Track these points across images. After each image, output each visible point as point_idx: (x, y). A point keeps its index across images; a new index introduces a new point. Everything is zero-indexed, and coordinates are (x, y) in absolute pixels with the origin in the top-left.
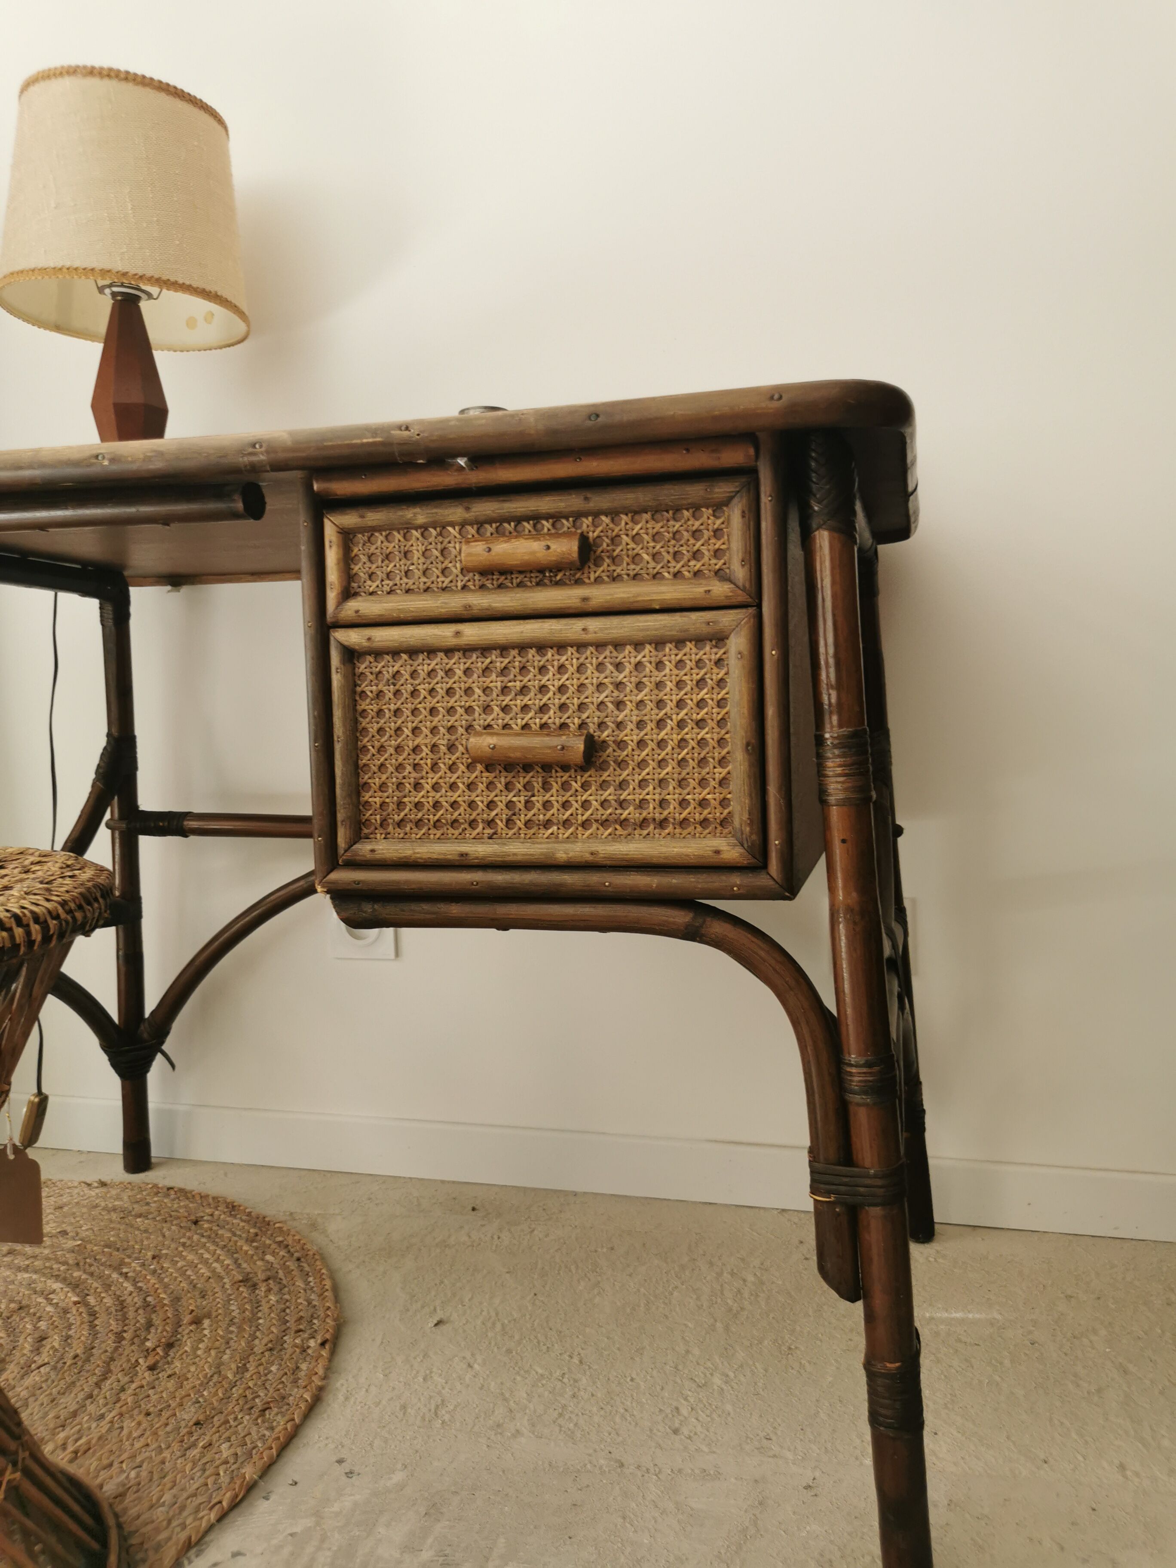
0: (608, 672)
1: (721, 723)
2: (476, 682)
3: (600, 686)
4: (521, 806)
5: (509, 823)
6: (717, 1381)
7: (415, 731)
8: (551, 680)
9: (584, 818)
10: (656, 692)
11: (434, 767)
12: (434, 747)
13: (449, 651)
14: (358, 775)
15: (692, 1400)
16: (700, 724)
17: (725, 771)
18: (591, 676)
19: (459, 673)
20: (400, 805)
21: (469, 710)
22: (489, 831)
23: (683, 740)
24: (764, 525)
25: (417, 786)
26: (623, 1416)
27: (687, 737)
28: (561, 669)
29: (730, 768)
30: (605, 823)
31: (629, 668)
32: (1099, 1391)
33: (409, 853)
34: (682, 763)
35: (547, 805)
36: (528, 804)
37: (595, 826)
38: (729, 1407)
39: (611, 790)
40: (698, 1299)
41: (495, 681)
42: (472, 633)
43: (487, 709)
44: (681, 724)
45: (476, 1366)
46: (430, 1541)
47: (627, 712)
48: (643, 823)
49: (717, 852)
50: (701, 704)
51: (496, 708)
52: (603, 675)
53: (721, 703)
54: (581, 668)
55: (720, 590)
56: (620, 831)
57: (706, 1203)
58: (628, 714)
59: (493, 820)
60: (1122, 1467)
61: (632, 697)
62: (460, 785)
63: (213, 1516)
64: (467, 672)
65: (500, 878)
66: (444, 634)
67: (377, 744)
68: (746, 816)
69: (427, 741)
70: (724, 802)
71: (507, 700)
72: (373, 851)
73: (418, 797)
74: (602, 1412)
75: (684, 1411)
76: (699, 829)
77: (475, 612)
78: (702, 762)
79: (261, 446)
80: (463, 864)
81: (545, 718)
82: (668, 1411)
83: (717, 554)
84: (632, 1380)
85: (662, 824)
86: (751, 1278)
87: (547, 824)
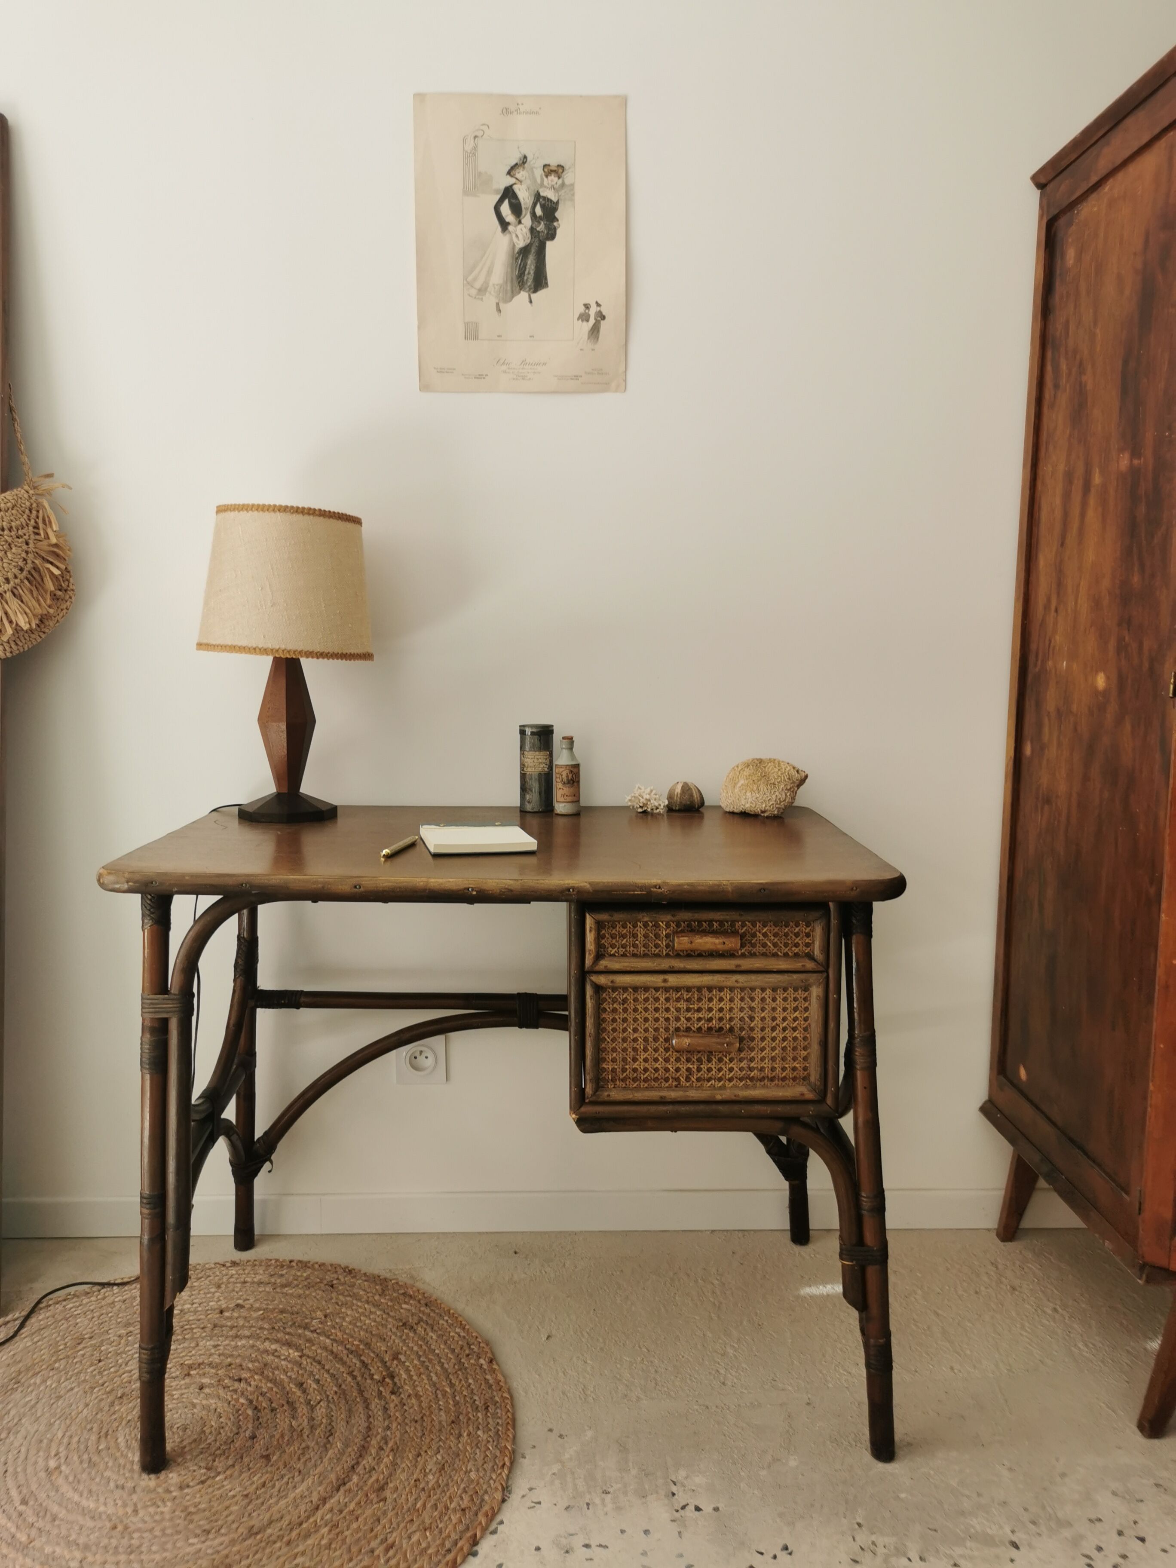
0: (746, 1002)
1: (805, 1029)
2: (671, 1006)
3: (742, 1009)
4: (695, 1070)
5: (688, 1079)
6: (730, 1351)
7: (635, 1030)
8: (714, 1004)
9: (730, 1076)
10: (772, 1012)
11: (645, 1050)
12: (646, 1040)
13: (657, 989)
14: (599, 1053)
15: (723, 1364)
16: (794, 1029)
17: (806, 1053)
18: (737, 1003)
19: (662, 999)
20: (624, 1070)
21: (667, 1020)
22: (675, 1083)
23: (785, 1037)
24: (832, 935)
25: (635, 1060)
26: (690, 1379)
27: (788, 1035)
28: (721, 1000)
29: (809, 1051)
30: (741, 1079)
31: (757, 1000)
32: (929, 1328)
33: (631, 1096)
34: (784, 1049)
35: (709, 1070)
36: (699, 1070)
37: (735, 1080)
38: (744, 1366)
39: (745, 1062)
40: (692, 1300)
41: (683, 1005)
42: (673, 980)
43: (678, 1019)
44: (784, 1029)
45: (588, 1362)
46: (631, 1464)
47: (755, 1022)
48: (762, 1079)
49: (802, 1094)
50: (795, 1019)
51: (682, 1019)
52: (743, 1003)
53: (806, 1019)
54: (731, 1000)
55: (810, 965)
56: (749, 1083)
57: (663, 1231)
58: (757, 1023)
59: (678, 1078)
60: (952, 1368)
61: (758, 1016)
62: (660, 1059)
63: (506, 1471)
64: (667, 1000)
65: (683, 1109)
66: (657, 980)
67: (611, 1037)
68: (818, 1077)
69: (641, 1035)
70: (805, 1069)
71: (689, 1015)
72: (609, 1096)
73: (635, 1066)
74: (678, 1379)
75: (722, 1371)
76: (791, 1081)
77: (676, 969)
78: (794, 1049)
79: (573, 891)
80: (663, 1102)
81: (710, 1025)
82: (714, 1372)
83: (807, 945)
84: (683, 1357)
85: (772, 1079)
86: (716, 1282)
87: (709, 1080)
